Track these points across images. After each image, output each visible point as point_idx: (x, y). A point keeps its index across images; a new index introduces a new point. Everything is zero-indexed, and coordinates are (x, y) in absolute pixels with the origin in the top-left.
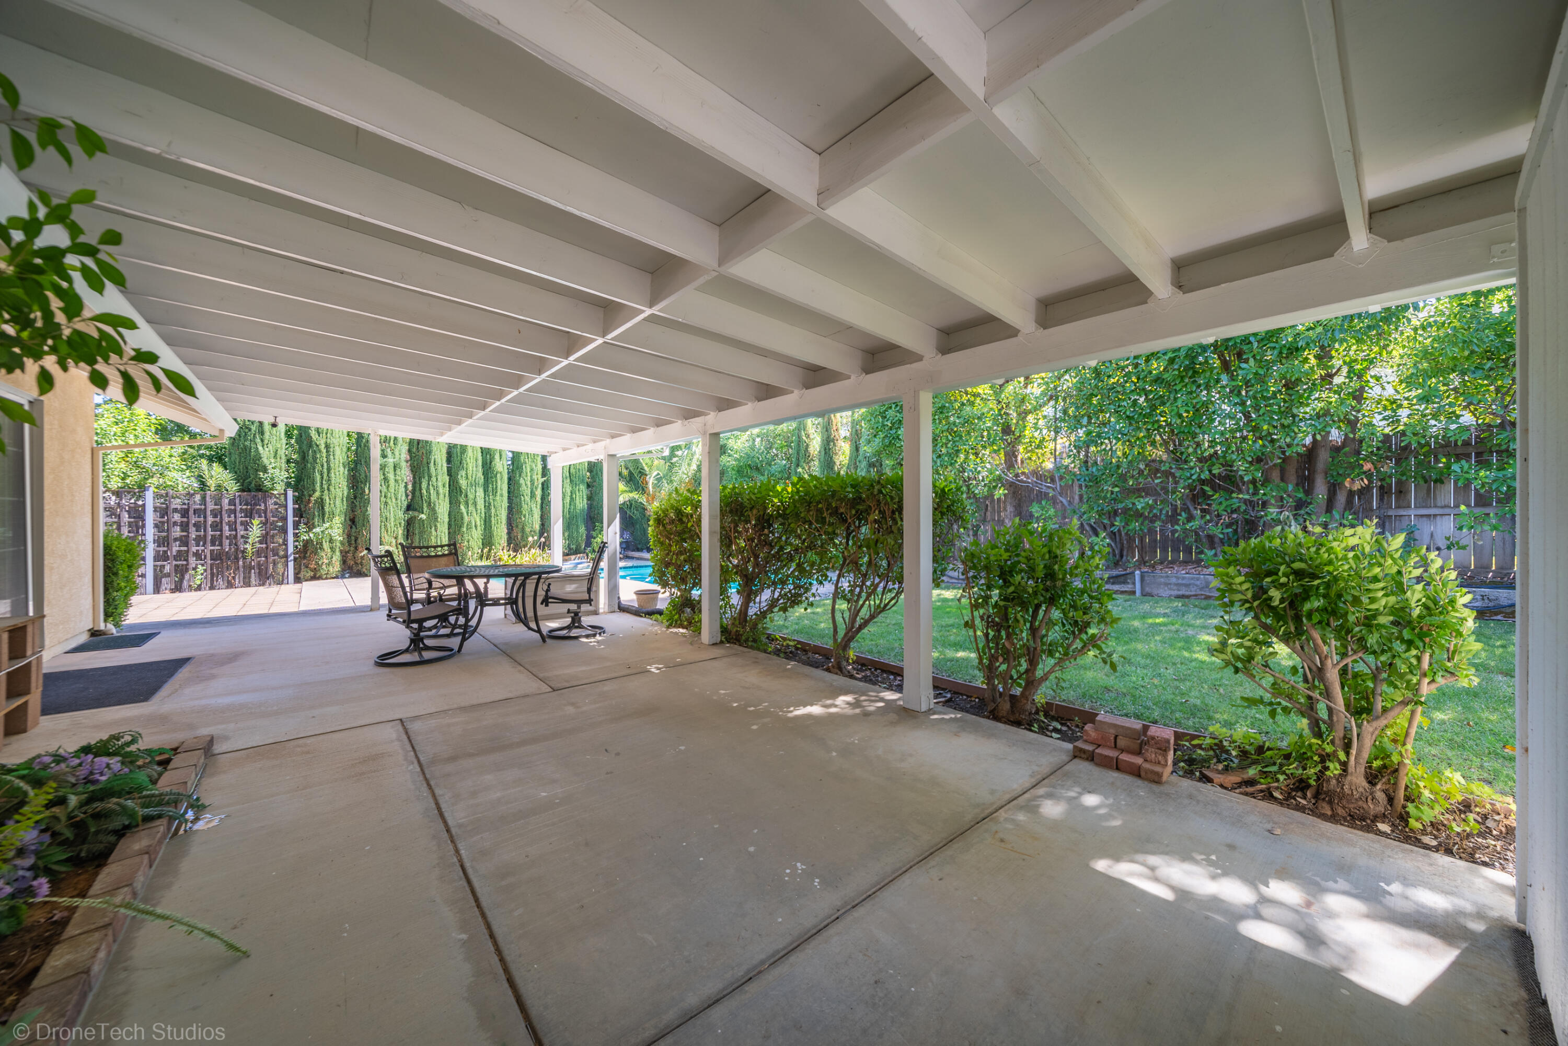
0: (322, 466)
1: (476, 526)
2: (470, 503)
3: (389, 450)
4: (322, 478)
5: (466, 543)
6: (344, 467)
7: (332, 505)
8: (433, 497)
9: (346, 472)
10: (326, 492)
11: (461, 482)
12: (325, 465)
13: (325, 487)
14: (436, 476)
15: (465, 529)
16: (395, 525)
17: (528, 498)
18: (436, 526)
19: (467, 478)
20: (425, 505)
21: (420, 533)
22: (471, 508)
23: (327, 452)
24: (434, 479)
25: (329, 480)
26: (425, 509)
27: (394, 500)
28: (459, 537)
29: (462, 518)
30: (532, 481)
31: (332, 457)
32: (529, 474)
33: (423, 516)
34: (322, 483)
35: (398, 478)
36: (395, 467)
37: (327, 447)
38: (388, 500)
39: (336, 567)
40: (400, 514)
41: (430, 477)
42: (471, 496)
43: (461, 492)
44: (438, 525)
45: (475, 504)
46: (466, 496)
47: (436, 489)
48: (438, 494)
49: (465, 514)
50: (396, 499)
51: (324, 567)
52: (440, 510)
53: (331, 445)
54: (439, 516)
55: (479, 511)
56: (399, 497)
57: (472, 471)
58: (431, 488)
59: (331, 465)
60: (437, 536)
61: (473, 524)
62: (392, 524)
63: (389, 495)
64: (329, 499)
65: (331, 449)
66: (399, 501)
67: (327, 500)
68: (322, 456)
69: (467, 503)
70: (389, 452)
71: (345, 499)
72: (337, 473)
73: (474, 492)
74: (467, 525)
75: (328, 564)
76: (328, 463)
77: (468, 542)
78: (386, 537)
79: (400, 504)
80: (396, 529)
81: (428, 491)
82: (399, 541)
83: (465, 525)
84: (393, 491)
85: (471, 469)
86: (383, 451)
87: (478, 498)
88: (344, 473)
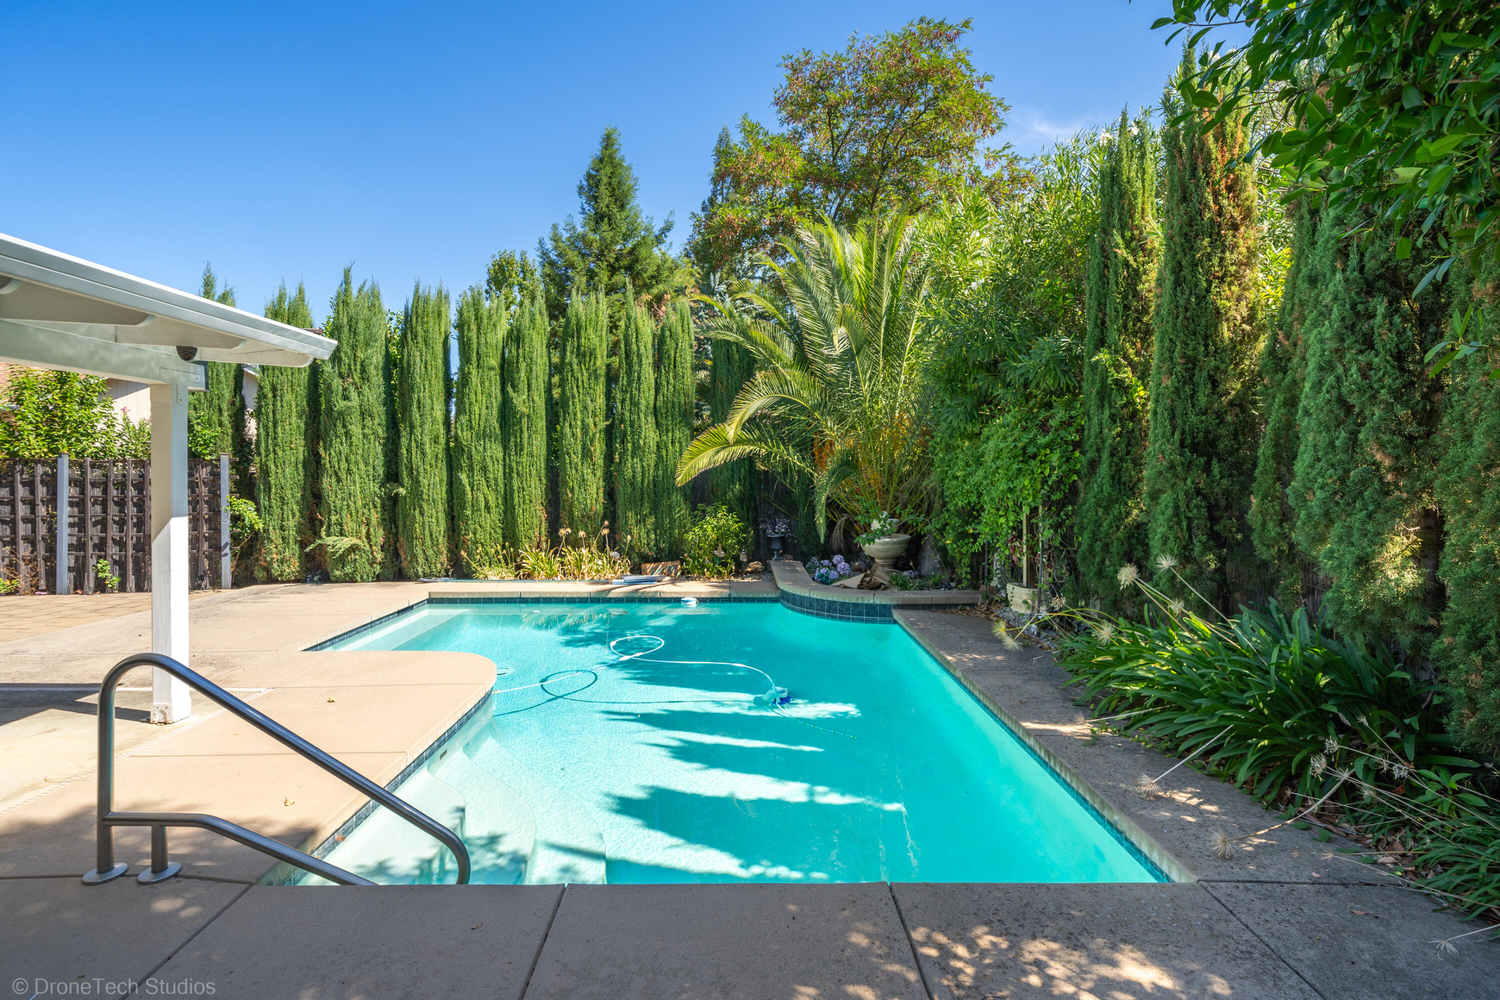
1: (487, 508)
2: (477, 468)
3: (352, 389)
4: (267, 434)
5: (471, 535)
6: (300, 417)
7: (280, 476)
8: (416, 458)
9: (302, 425)
10: (272, 456)
12: (271, 415)
13: (271, 448)
14: (421, 426)
15: (468, 512)
16: (364, 506)
17: (577, 459)
18: (421, 507)
19: (471, 428)
20: (405, 474)
21: (403, 517)
22: (478, 477)
23: (274, 396)
24: (418, 431)
25: (275, 438)
26: (406, 480)
27: (362, 466)
28: (462, 527)
29: (465, 495)
30: (585, 428)
31: (279, 404)
32: (579, 415)
33: (403, 491)
34: (267, 442)
35: (366, 431)
36: (362, 414)
37: (274, 389)
38: (352, 467)
39: (294, 566)
40: (374, 487)
41: (412, 427)
42: (477, 458)
43: (463, 450)
44: (425, 506)
45: (484, 469)
46: (470, 457)
47: (420, 446)
48: (423, 454)
49: (468, 489)
50: (366, 464)
51: (275, 565)
52: (426, 482)
53: (279, 387)
54: (425, 491)
55: (492, 483)
56: (371, 461)
57: (480, 415)
58: (414, 444)
59: (278, 416)
60: (423, 523)
61: (482, 504)
62: (359, 504)
63: (353, 458)
64: (276, 466)
65: (279, 393)
66: (370, 469)
67: (273, 467)
68: (267, 404)
69: (471, 469)
70: (353, 394)
71: (300, 466)
72: (287, 427)
73: (481, 449)
74: (473, 506)
75: (282, 561)
76: (274, 413)
77: (475, 534)
78: (350, 525)
79: (371, 472)
80: (366, 511)
81: (409, 451)
82: (372, 530)
83: (468, 505)
84: (360, 452)
85: (477, 412)
86: (345, 389)
87: (488, 460)
88: (299, 427)
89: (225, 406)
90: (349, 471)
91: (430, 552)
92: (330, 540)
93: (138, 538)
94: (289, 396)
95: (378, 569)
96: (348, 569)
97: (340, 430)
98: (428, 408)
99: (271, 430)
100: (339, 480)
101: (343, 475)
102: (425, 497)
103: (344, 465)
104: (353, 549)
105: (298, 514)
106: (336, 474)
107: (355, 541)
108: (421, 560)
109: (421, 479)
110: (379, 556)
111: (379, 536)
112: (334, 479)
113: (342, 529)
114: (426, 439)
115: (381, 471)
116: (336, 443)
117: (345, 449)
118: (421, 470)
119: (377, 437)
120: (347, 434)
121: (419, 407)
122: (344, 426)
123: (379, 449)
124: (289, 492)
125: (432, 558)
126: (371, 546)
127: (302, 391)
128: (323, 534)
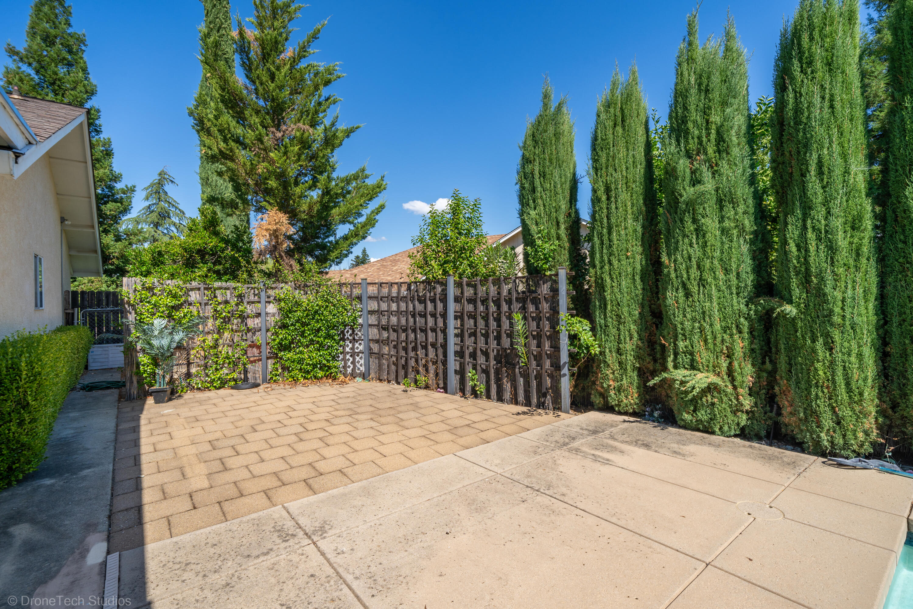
0: (602, 224)
3: (704, 168)
4: (602, 243)
6: (636, 219)
7: (616, 290)
8: (818, 258)
9: (639, 229)
10: (607, 267)
12: (605, 220)
13: (605, 258)
14: (826, 203)
16: (725, 329)
18: (827, 336)
20: (794, 282)
21: (789, 349)
23: (608, 199)
24: (819, 213)
25: (610, 246)
26: (796, 292)
27: (721, 275)
31: (613, 206)
33: (790, 310)
34: (601, 252)
35: (727, 224)
36: (720, 202)
37: (608, 190)
38: (706, 275)
39: (630, 397)
40: (739, 304)
41: (807, 208)
44: (837, 336)
47: (825, 235)
48: (832, 249)
50: (727, 271)
51: (612, 393)
52: (838, 295)
53: (613, 187)
54: (837, 310)
56: (734, 266)
58: (811, 235)
59: (613, 220)
60: (832, 363)
62: (718, 326)
63: (707, 263)
64: (612, 279)
65: (613, 194)
66: (733, 277)
67: (608, 280)
68: (601, 208)
70: (707, 175)
71: (637, 278)
72: (623, 232)
75: (619, 390)
76: (608, 218)
78: (704, 355)
79: (734, 281)
80: (726, 337)
81: (802, 246)
82: (736, 364)
84: (717, 254)
86: (693, 172)
88: (635, 231)
89: (561, 219)
90: (702, 282)
91: (845, 412)
92: (679, 374)
93: (498, 351)
94: (624, 196)
95: (743, 419)
96: (702, 415)
97: (690, 227)
98: (838, 172)
99: (606, 238)
100: (688, 294)
101: (694, 289)
102: (837, 319)
103: (694, 273)
104: (710, 389)
105: (636, 335)
106: (684, 285)
107: (713, 379)
108: (827, 422)
109: (828, 290)
110: (747, 403)
111: (746, 373)
112: (681, 293)
113: (692, 360)
114: (838, 223)
115: (749, 279)
116: (684, 244)
117: (696, 252)
118: (829, 277)
119: (742, 230)
120: (700, 231)
121: (820, 173)
122: (695, 221)
123: (745, 248)
124: (625, 309)
125: (850, 423)
126: (735, 388)
127: (638, 188)
128: (670, 365)
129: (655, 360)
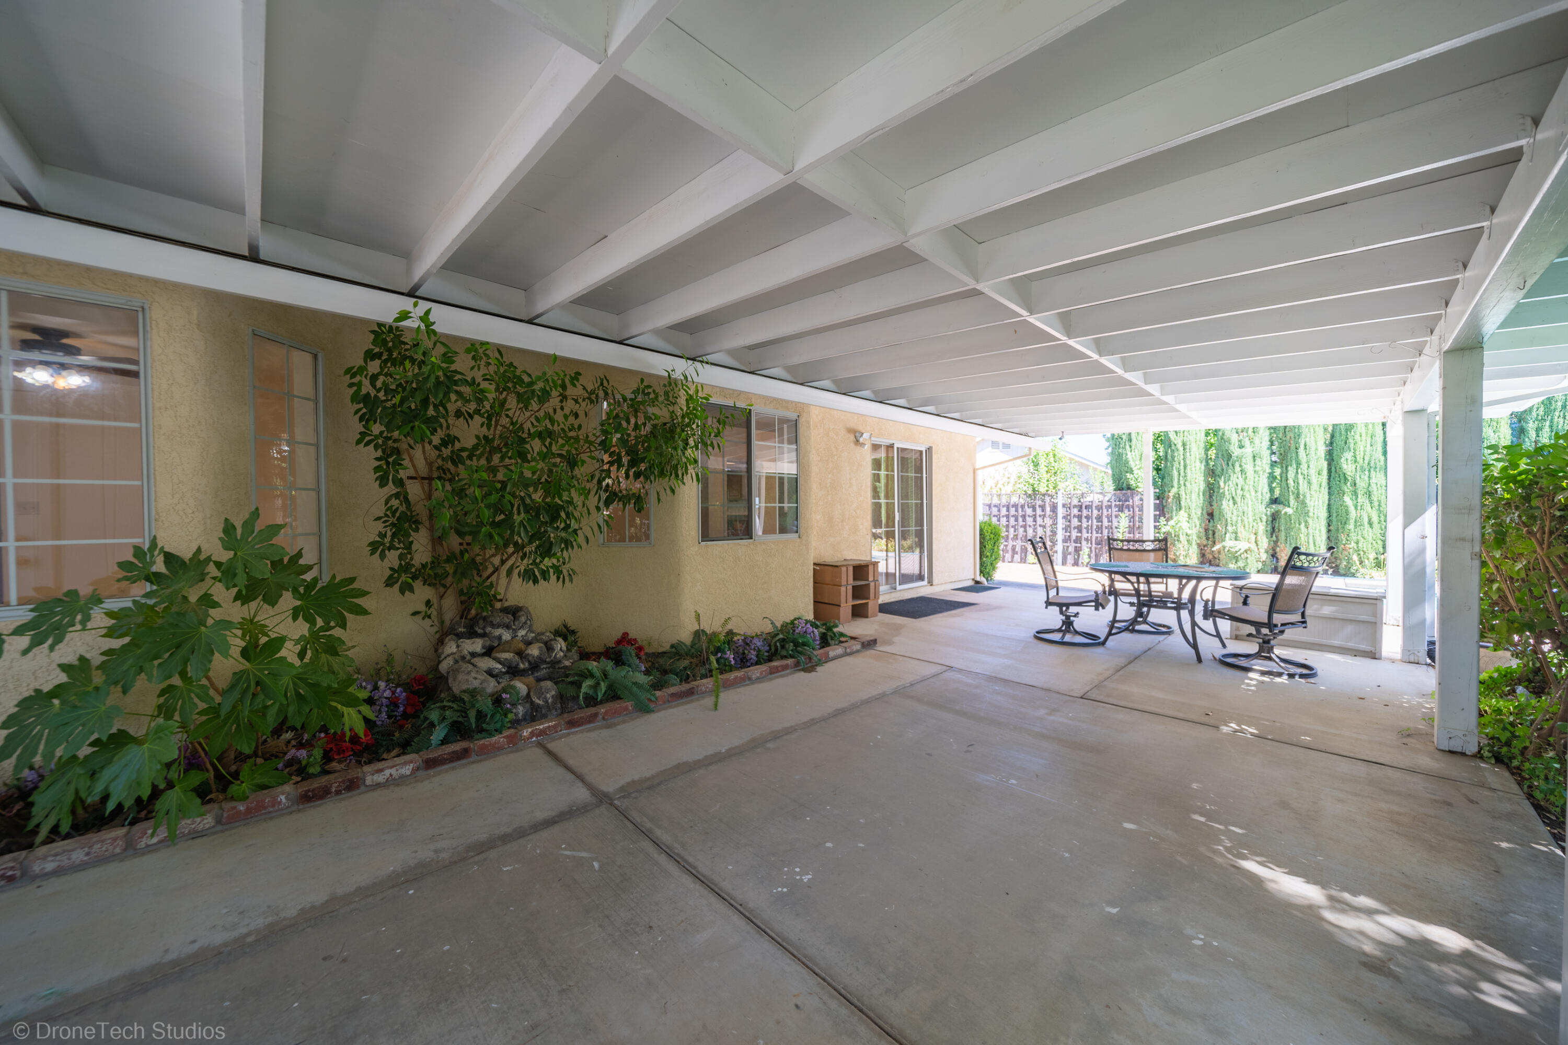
0: (1179, 463)
1: (1370, 524)
2: (1361, 492)
4: (1180, 475)
5: (1353, 545)
6: (1201, 462)
7: (1188, 500)
8: (1303, 487)
9: (1203, 467)
10: (1183, 487)
11: (1345, 466)
12: (1182, 462)
13: (1182, 482)
14: (1308, 462)
15: (1351, 526)
16: (1254, 521)
18: (1306, 522)
19: (1355, 462)
20: (1292, 498)
21: (1286, 529)
22: (1362, 499)
23: (1185, 449)
24: (1304, 466)
25: (1185, 476)
26: (1292, 501)
27: (1253, 493)
28: (1343, 537)
29: (1347, 513)
31: (1188, 454)
33: (1289, 511)
34: (1179, 480)
35: (1257, 468)
36: (1254, 458)
37: (1184, 445)
38: (1245, 494)
40: (1262, 508)
41: (1299, 464)
42: (1361, 485)
43: (1346, 479)
44: (1310, 521)
45: (1369, 494)
46: (1353, 483)
49: (1352, 509)
50: (1256, 492)
52: (1312, 503)
53: (1188, 443)
54: (1311, 510)
55: (1376, 504)
56: (1260, 489)
57: (1365, 451)
58: (1300, 477)
59: (1188, 462)
60: (1308, 534)
61: (1366, 520)
62: (1251, 520)
63: (1246, 488)
64: (1186, 494)
65: (1188, 447)
66: (1259, 494)
67: (1184, 495)
68: (1179, 455)
69: (1355, 494)
70: (1246, 442)
71: (1201, 494)
72: (1193, 469)
73: (1366, 478)
74: (1356, 522)
76: (1185, 460)
77: (1357, 543)
78: (1242, 533)
79: (1260, 497)
80: (1255, 524)
81: (1296, 481)
82: (1259, 538)
83: (1352, 522)
84: (1252, 483)
85: (1362, 449)
86: (1240, 441)
87: (1373, 486)
88: (1200, 468)
90: (1243, 497)
96: (1241, 564)
97: (1238, 469)
98: (1313, 448)
100: (1235, 503)
101: (1238, 500)
102: (1311, 514)
103: (1239, 492)
104: (1247, 550)
105: (1198, 526)
106: (1233, 498)
107: (1248, 544)
109: (1307, 501)
110: (1265, 556)
111: (1264, 542)
112: (1231, 501)
113: (1236, 537)
114: (1311, 472)
115: (1267, 496)
116: (1233, 478)
117: (1241, 482)
118: (1308, 496)
119: (1264, 472)
120: (1242, 471)
121: (1305, 449)
122: (1241, 466)
123: (1265, 481)
124: (1193, 511)
126: (1258, 549)
129: (1208, 539)
